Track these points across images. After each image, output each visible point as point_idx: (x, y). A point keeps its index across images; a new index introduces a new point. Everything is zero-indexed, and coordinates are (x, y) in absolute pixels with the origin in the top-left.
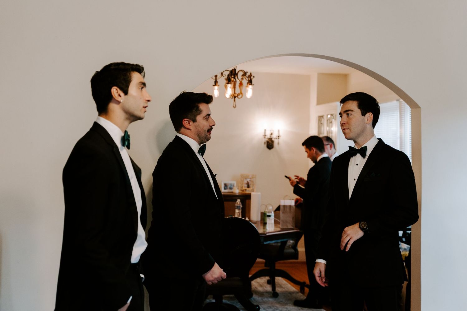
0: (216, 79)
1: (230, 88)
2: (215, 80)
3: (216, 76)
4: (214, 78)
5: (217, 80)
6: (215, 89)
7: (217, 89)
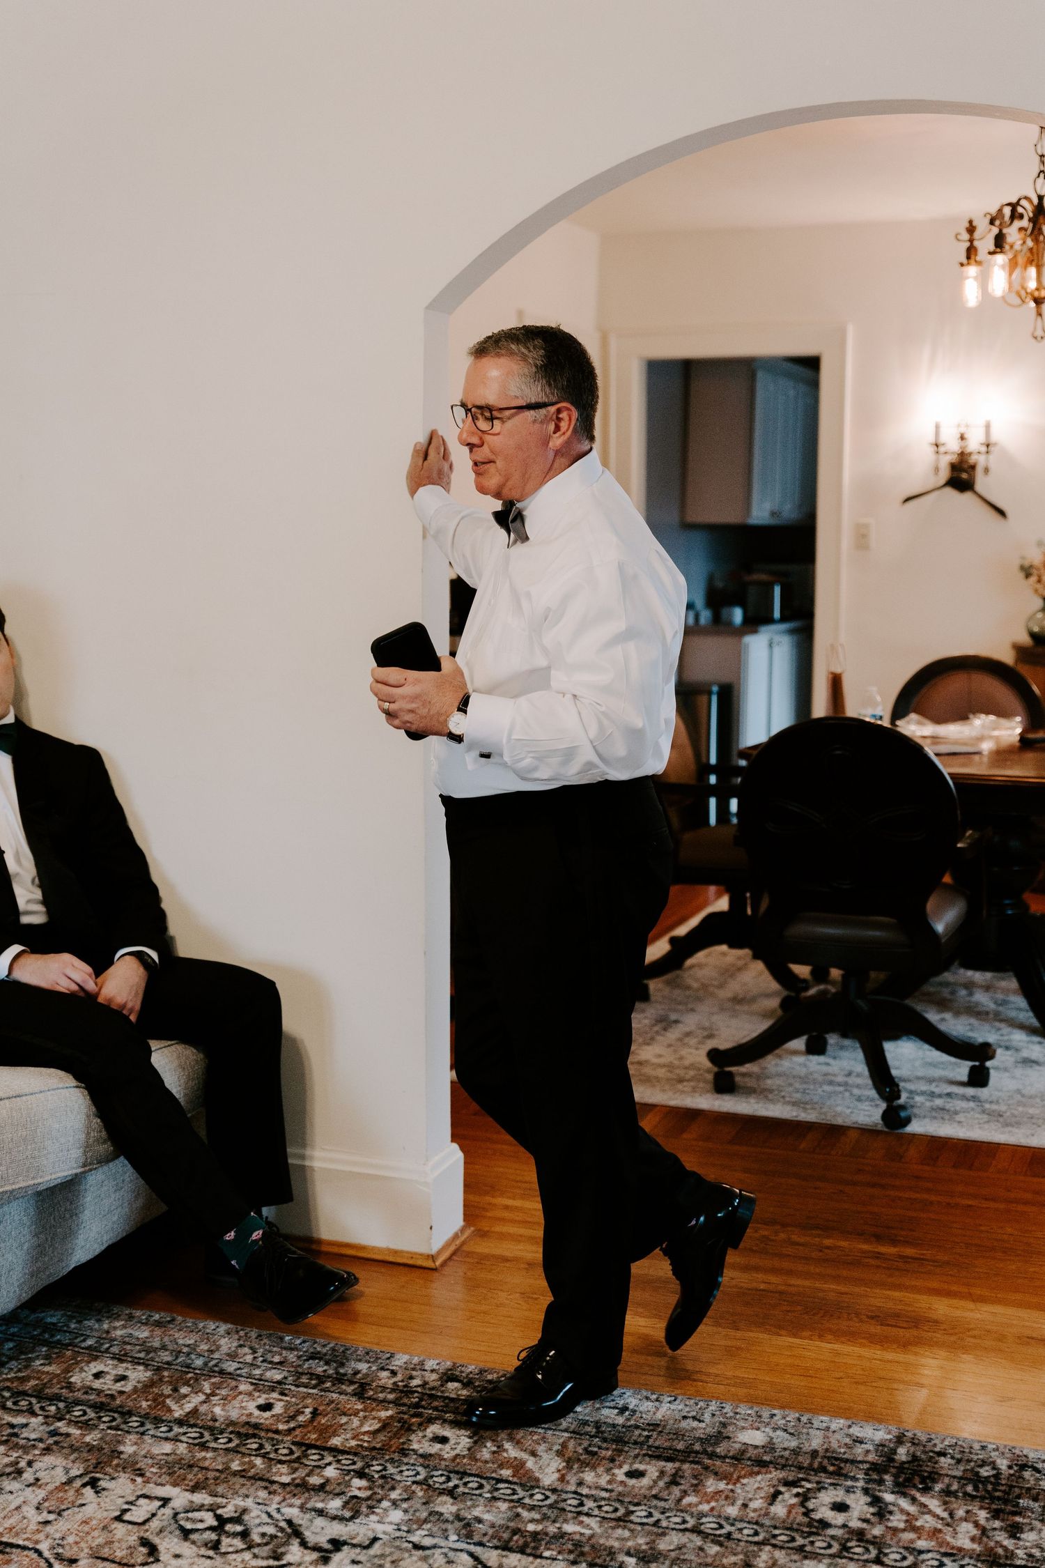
0: (971, 241)
1: (1003, 267)
2: (968, 244)
3: (971, 229)
4: (966, 236)
5: (976, 243)
6: (968, 278)
7: (976, 278)
